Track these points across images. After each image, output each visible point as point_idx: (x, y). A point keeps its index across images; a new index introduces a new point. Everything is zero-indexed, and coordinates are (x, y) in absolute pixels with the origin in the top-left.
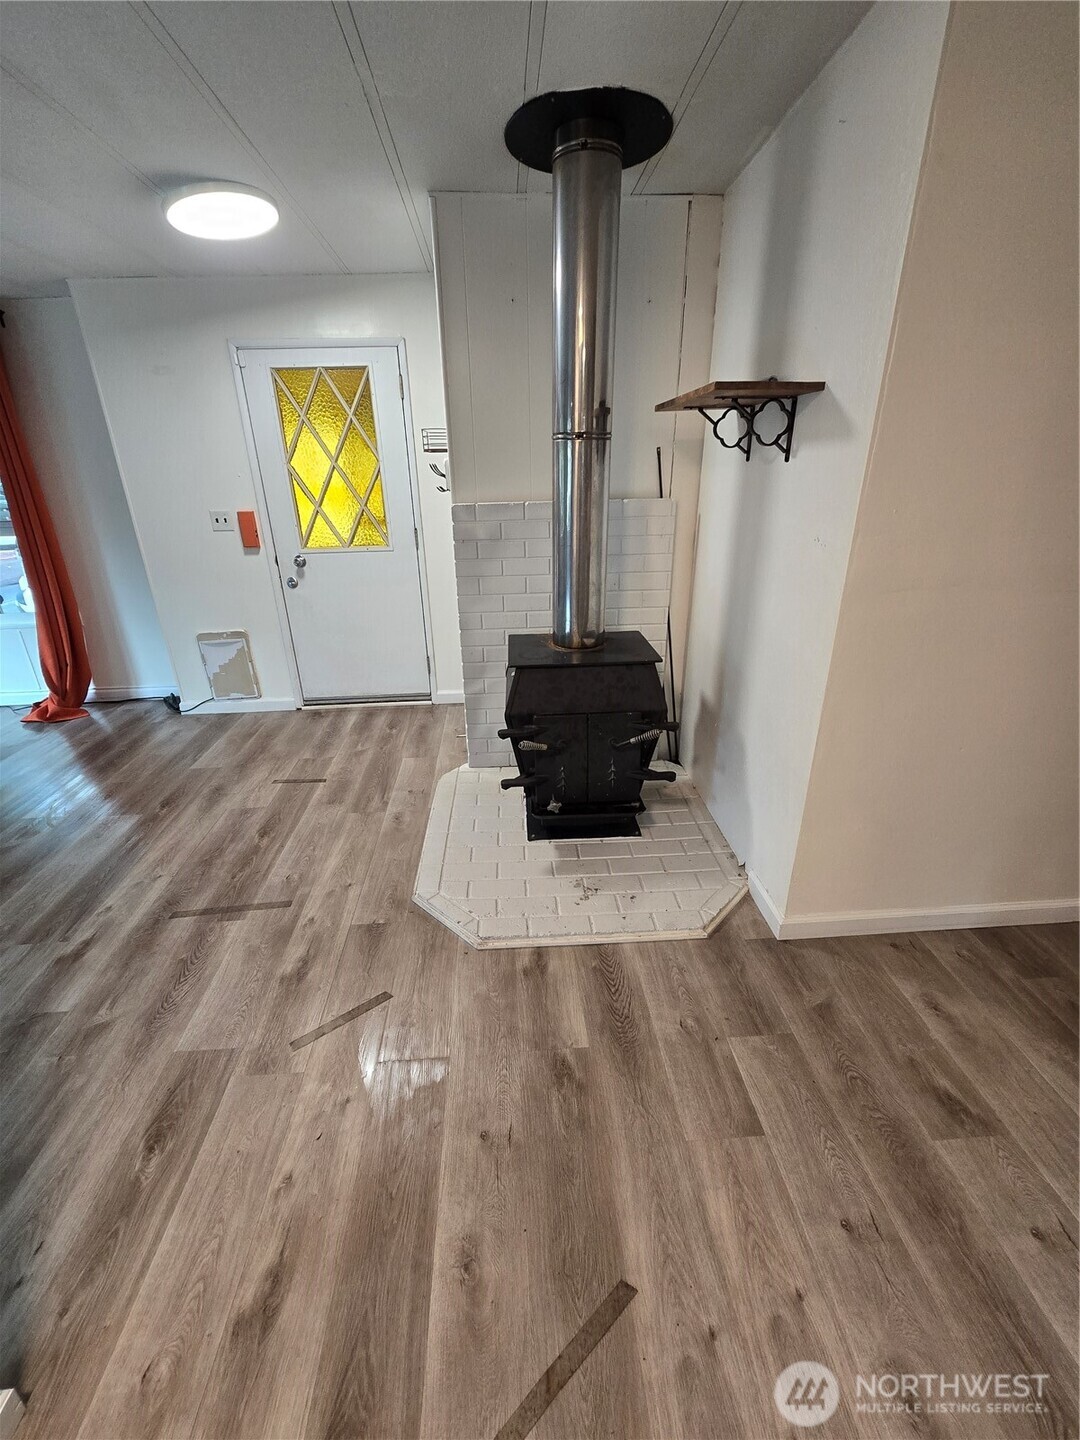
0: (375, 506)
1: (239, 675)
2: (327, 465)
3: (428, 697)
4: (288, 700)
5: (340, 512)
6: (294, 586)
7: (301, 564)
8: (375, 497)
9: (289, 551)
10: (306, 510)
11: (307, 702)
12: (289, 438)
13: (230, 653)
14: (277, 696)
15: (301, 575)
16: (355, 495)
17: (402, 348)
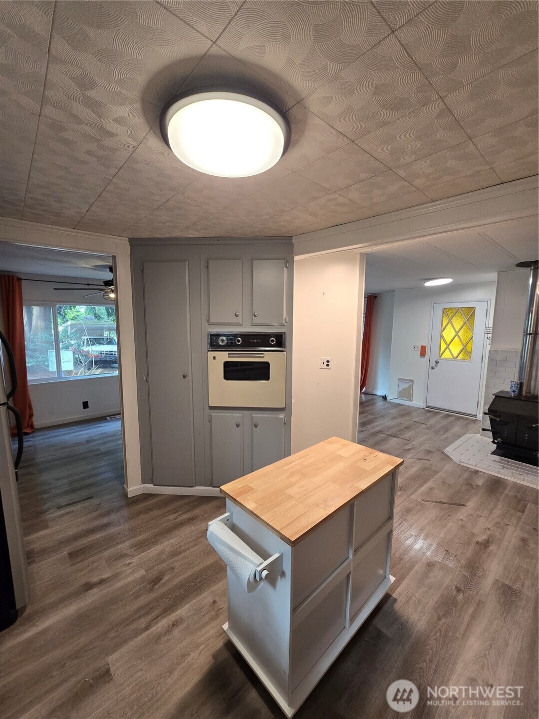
0: (468, 347)
1: (407, 393)
2: (454, 334)
3: (475, 416)
4: (421, 404)
5: (456, 348)
6: (433, 369)
7: (437, 363)
8: (469, 345)
9: (435, 357)
10: (443, 346)
11: (427, 407)
12: (444, 325)
13: (406, 386)
14: (418, 402)
15: (436, 366)
16: (462, 344)
17: (489, 302)
